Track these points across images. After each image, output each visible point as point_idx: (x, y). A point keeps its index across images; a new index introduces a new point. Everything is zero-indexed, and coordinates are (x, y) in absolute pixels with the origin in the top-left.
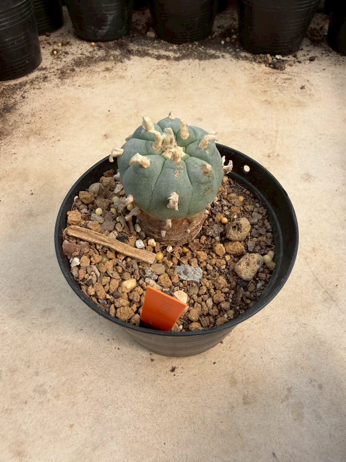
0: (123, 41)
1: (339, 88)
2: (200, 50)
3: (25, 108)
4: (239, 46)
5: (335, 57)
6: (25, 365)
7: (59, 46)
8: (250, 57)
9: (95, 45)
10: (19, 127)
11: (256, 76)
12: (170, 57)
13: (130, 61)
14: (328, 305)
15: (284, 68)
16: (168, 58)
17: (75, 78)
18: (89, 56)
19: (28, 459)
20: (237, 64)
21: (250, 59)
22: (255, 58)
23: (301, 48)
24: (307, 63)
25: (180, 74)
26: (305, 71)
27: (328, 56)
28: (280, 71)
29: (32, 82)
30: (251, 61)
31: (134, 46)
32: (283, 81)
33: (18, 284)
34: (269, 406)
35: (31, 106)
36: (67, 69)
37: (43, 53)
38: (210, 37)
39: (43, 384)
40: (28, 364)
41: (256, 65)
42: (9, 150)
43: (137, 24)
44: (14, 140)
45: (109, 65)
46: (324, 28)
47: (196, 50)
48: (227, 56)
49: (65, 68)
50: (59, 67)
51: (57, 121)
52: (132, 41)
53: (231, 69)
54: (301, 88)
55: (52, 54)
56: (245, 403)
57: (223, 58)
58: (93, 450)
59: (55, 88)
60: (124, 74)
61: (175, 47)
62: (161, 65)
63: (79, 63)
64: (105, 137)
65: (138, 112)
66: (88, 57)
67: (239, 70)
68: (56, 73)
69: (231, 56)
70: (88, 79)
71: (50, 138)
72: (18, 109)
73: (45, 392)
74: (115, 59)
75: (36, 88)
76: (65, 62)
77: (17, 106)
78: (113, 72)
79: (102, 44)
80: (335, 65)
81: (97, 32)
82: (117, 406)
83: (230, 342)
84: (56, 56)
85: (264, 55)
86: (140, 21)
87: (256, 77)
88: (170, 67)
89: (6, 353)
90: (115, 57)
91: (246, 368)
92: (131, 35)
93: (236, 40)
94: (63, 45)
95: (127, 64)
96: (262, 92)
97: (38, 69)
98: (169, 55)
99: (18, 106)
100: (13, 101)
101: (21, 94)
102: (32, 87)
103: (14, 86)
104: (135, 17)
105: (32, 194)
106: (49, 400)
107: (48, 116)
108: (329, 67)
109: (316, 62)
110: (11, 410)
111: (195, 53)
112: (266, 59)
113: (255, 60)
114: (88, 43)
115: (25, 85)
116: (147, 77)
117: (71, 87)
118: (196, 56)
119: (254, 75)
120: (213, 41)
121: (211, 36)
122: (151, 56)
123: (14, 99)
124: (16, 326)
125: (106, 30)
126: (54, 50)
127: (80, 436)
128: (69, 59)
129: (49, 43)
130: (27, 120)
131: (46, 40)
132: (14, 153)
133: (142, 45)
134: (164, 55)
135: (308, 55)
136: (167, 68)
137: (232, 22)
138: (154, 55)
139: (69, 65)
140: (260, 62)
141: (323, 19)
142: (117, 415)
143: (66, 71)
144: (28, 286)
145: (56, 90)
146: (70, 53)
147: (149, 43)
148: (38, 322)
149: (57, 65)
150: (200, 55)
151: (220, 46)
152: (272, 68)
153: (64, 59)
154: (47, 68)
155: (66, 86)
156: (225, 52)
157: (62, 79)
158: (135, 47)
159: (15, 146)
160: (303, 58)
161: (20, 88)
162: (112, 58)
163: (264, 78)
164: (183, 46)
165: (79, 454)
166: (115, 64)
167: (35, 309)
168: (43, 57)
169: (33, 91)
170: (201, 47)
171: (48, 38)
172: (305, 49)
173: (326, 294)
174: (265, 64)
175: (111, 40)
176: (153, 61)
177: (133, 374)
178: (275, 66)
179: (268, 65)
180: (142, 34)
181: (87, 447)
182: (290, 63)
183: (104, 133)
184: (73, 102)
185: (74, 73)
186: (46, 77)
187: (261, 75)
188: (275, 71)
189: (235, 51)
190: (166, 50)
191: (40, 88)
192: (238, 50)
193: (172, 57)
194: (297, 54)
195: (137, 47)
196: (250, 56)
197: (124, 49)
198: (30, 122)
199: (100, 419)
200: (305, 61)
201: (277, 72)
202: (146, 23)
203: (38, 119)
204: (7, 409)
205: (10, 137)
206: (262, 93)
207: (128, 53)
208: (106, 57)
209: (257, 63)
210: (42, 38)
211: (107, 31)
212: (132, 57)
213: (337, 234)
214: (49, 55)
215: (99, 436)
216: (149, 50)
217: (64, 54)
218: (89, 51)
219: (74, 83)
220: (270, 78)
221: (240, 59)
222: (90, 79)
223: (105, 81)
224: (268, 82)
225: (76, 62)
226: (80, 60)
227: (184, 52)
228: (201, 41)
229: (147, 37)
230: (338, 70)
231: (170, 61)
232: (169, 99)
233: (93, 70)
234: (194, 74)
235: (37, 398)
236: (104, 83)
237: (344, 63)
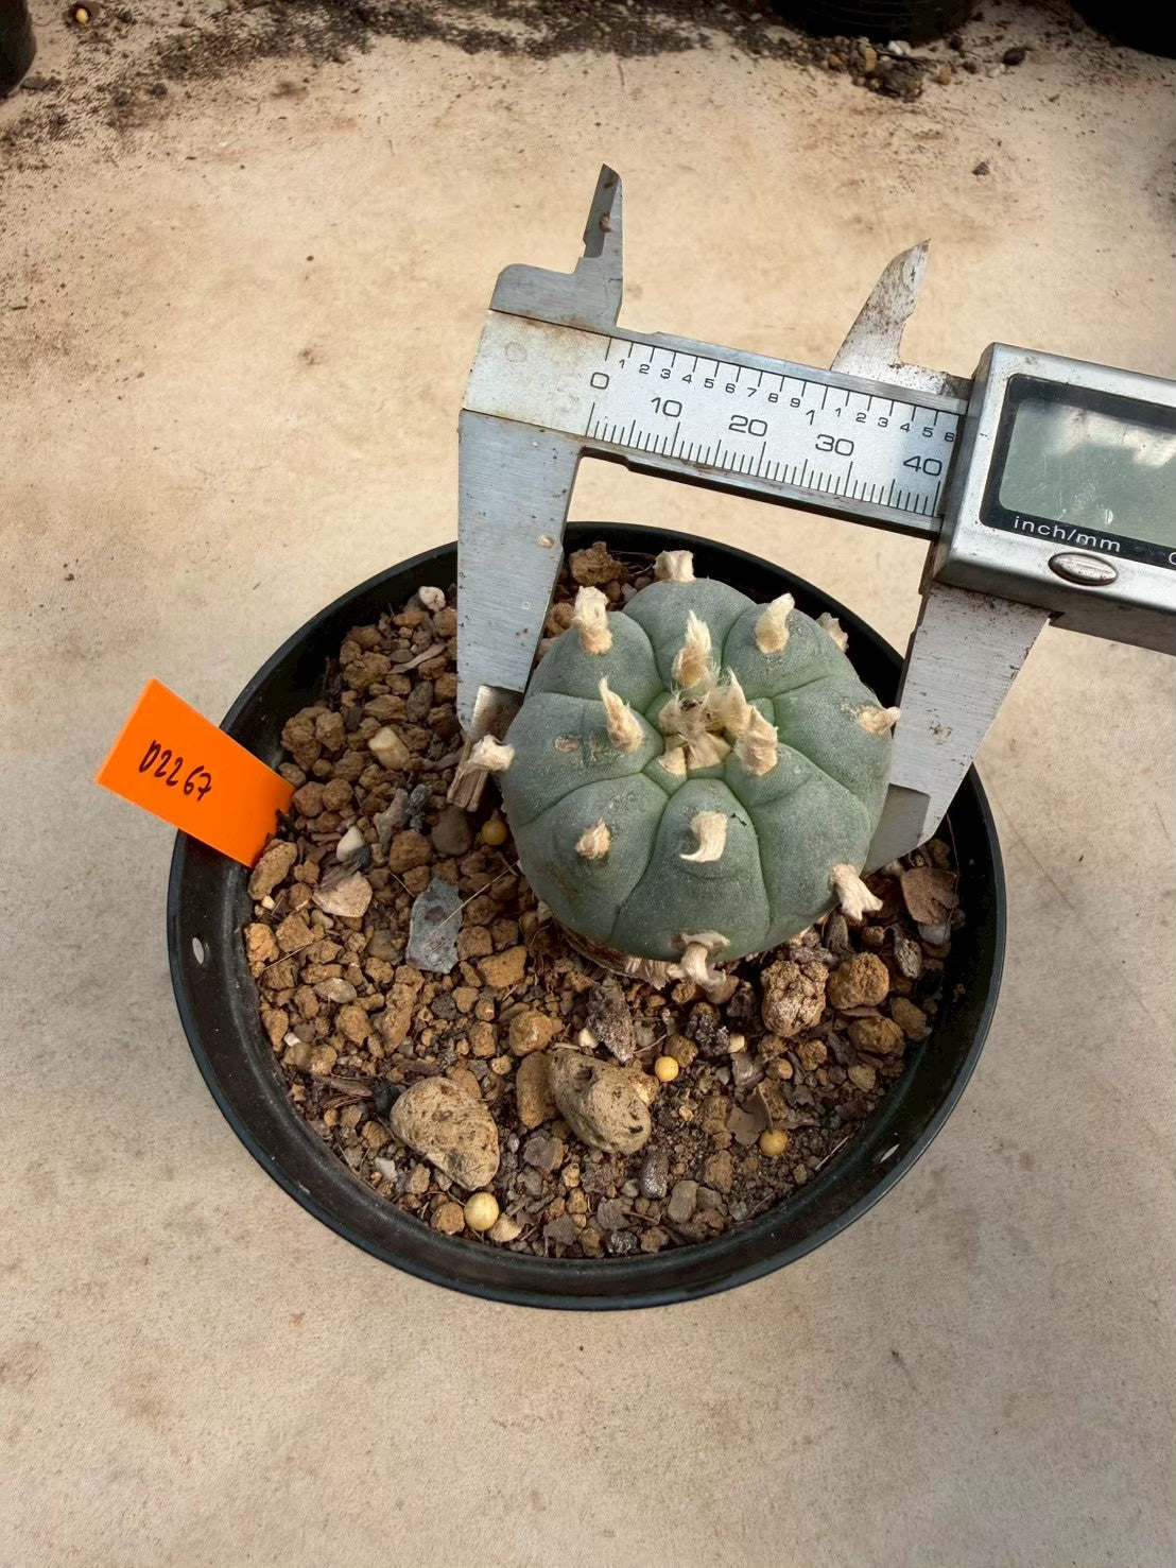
1: (1104, 174)
2: (620, 13)
5: (1092, 49)
6: (127, 1150)
8: (800, 47)
11: (820, 121)
12: (514, 40)
13: (367, 57)
15: (917, 91)
16: (505, 45)
17: (172, 125)
18: (212, 35)
19: (174, 1420)
20: (755, 73)
21: (801, 53)
22: (818, 49)
23: (975, 12)
24: (996, 72)
25: (554, 111)
26: (990, 104)
27: (1068, 45)
28: (905, 102)
29: (9, 140)
30: (802, 61)
32: (914, 144)
33: (68, 892)
35: (22, 239)
36: (138, 88)
37: (34, 19)
39: (194, 1204)
40: (135, 1146)
41: (820, 79)
45: (293, 70)
47: (606, 13)
48: (719, 39)
49: (129, 81)
50: (106, 78)
51: (123, 299)
53: (734, 95)
54: (976, 172)
55: (70, 20)
57: (703, 46)
58: (369, 1380)
59: (102, 166)
60: (351, 110)
62: (482, 75)
63: (177, 62)
64: (305, 362)
65: (413, 263)
66: (207, 37)
67: (763, 98)
68: (96, 103)
69: (731, 40)
70: (218, 127)
71: (108, 367)
73: (201, 1227)
74: (311, 46)
75: (30, 167)
76: (125, 56)
78: (310, 99)
80: (1092, 82)
84: (87, 29)
85: (847, 42)
87: (820, 128)
88: (517, 85)
89: (59, 1116)
90: (313, 38)
95: (356, 68)
96: (843, 185)
97: (23, 87)
98: (510, 32)
102: (13, 160)
105: (71, 578)
106: (217, 1250)
107: (88, 281)
108: (1072, 90)
109: (1026, 67)
110: (103, 1285)
111: (602, 25)
112: (855, 54)
113: (817, 59)
116: (437, 124)
117: (163, 161)
118: (607, 38)
119: (812, 119)
122: (443, 38)
124: (79, 1030)
126: (78, 5)
127: (326, 1346)
128: (138, 44)
134: (491, 33)
135: (999, 38)
136: (504, 87)
138: (455, 32)
139: (141, 69)
140: (833, 68)
143: (133, 94)
144: (100, 898)
145: (106, 172)
146: (138, 18)
148: (150, 1015)
149: (96, 68)
150: (623, 34)
152: (876, 91)
153: (119, 46)
154: (59, 82)
155: (141, 158)
156: (709, 23)
157: (122, 129)
160: (981, 52)
162: (299, 41)
163: (851, 131)
165: (331, 1393)
166: (315, 66)
167: (135, 973)
168: (39, 33)
169: (18, 177)
172: (992, 14)
173: (1049, 887)
174: (851, 74)
176: (455, 55)
178: (886, 84)
179: (862, 80)
181: (353, 1375)
182: (937, 72)
183: (300, 346)
184: (175, 223)
185: (165, 103)
186: (60, 122)
187: (839, 118)
188: (887, 102)
189: (746, 20)
190: (497, 15)
191: (45, 167)
192: (756, 17)
193: (520, 42)
194: (963, 38)
196: (799, 43)
198: (24, 304)
199: (382, 1293)
200: (989, 65)
201: (892, 108)
203: (53, 293)
204: (88, 1285)
206: (845, 190)
207: (359, 22)
208: (278, 40)
209: (822, 68)
212: (373, 39)
214: (59, 25)
215: (383, 1342)
216: (434, 11)
217: (116, 21)
218: (211, 11)
219: (170, 145)
220: (870, 130)
221: (766, 53)
222: (226, 129)
223: (284, 136)
224: (864, 147)
225: (168, 57)
226: (181, 48)
227: (565, 20)
230: (1100, 101)
231: (515, 58)
232: (522, 211)
233: (233, 93)
234: (603, 111)
235: (178, 1244)
236: (279, 144)
237: (1119, 72)
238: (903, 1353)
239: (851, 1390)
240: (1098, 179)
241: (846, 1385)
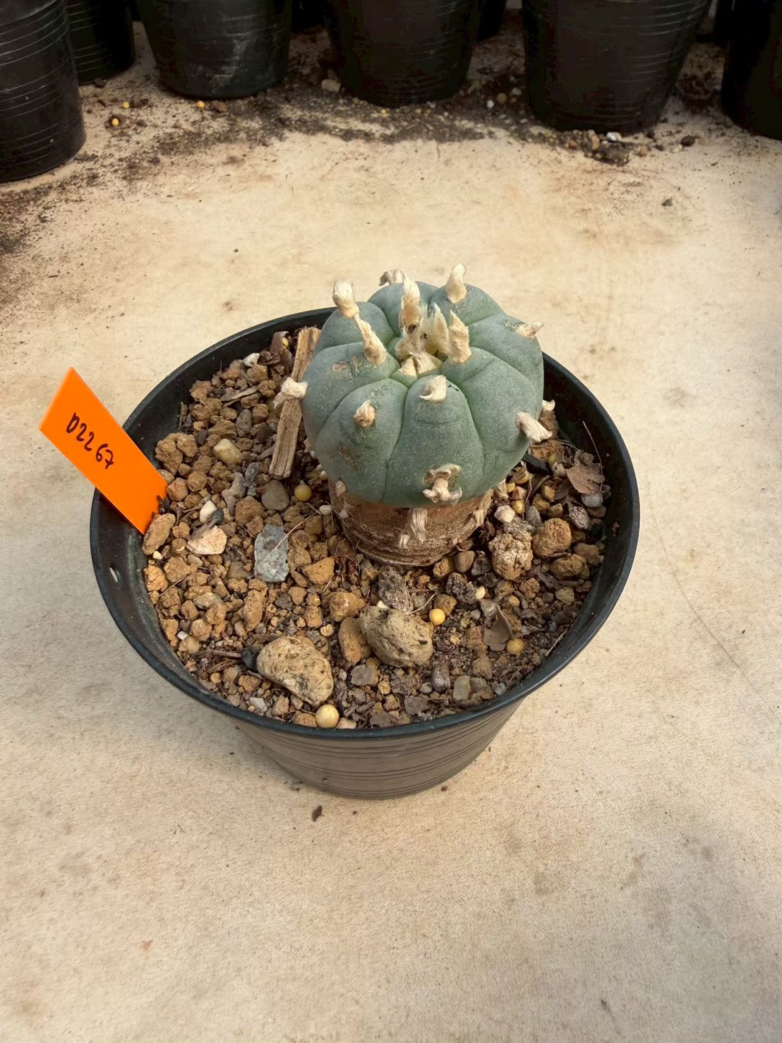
0: (269, 99)
1: (748, 205)
2: (439, 120)
3: (46, 244)
4: (527, 111)
5: (738, 137)
6: (41, 810)
7: (124, 109)
8: (551, 137)
9: (205, 109)
10: (31, 284)
11: (563, 176)
12: (373, 134)
13: (283, 143)
14: (725, 676)
15: (625, 160)
16: (368, 137)
17: (161, 179)
18: (191, 132)
19: (46, 1019)
20: (522, 151)
21: (551, 140)
22: (563, 138)
23: (662, 118)
24: (676, 150)
25: (396, 172)
26: (673, 167)
27: (723, 135)
28: (618, 166)
29: (62, 186)
30: (553, 145)
31: (292, 110)
32: (623, 189)
33: (28, 630)
34: (593, 897)
35: (60, 239)
36: (143, 159)
37: (87, 124)
38: (462, 93)
39: (83, 853)
40: (47, 809)
41: (563, 154)
42: (9, 334)
43: (299, 63)
44: (21, 312)
45: (236, 150)
46: (713, 76)
47: (430, 119)
48: (501, 133)
49: (138, 156)
50: (124, 154)
51: (117, 273)
52: (288, 100)
53: (509, 163)
54: (664, 204)
55: (108, 125)
56: (540, 892)
57: (491, 137)
58: (195, 997)
59: (114, 200)
60: (269, 171)
61: (384, 113)
62: (351, 152)
63: (168, 146)
64: (226, 309)
65: (300, 254)
66: (189, 133)
67: (527, 165)
68: (117, 167)
69: (509, 133)
70: (188, 180)
71: (103, 310)
72: (31, 245)
73: (86, 870)
74: (249, 138)
75: (72, 201)
76: (138, 143)
77: (28, 238)
78: (246, 165)
79: (222, 106)
80: (739, 154)
81: (210, 78)
82: (251, 899)
83: (506, 757)
84: (117, 129)
85: (581, 133)
86: (307, 57)
87: (563, 181)
88: (374, 157)
90: (251, 133)
91: (542, 813)
92: (287, 87)
93: (519, 98)
94: (132, 106)
95: (276, 149)
96: (577, 212)
97: (75, 159)
98: (371, 130)
99: (32, 238)
100: (19, 227)
101: (37, 213)
102: (63, 197)
103: (22, 195)
104: (296, 47)
106: (95, 888)
107: (98, 262)
108: (725, 159)
109: (696, 148)
110: (9, 910)
111: (428, 125)
112: (586, 140)
113: (562, 143)
114: (189, 103)
115: (46, 194)
116: (323, 178)
117: (152, 198)
118: (430, 133)
119: (559, 176)
120: (470, 101)
121: (465, 90)
122: (330, 133)
123: (22, 222)
124: (21, 723)
125: (229, 74)
126: (114, 117)
127: (165, 968)
128: (146, 137)
129: (102, 103)
130: (51, 270)
131: (95, 96)
132: (21, 343)
133: (311, 108)
134: (359, 131)
135: (678, 132)
136: (365, 159)
137: (510, 59)
138: (337, 130)
139: (146, 150)
140: (572, 148)
141: (712, 55)
142: (252, 920)
143: (139, 162)
144: (48, 634)
145: (117, 203)
146: (149, 124)
147: (325, 104)
148: (71, 715)
149: (120, 149)
150: (441, 131)
151: (484, 111)
152: (600, 160)
153: (135, 138)
154: (97, 156)
155: (139, 196)
156: (494, 125)
157: (131, 181)
158: (295, 113)
159: (24, 325)
160: (667, 140)
161: (35, 200)
162: (243, 135)
163: (583, 182)
164: (403, 112)
165: (165, 1006)
166: (251, 148)
167: (65, 686)
168: (89, 132)
169: (65, 206)
170: (442, 114)
171: (99, 90)
172: (673, 119)
173: (721, 652)
174: (583, 150)
175: (242, 98)
176: (336, 143)
177: (286, 828)
178: (606, 156)
179: (590, 154)
180: (311, 85)
181: (183, 992)
182: (639, 149)
183: (225, 299)
184: (154, 231)
185: (158, 167)
186: (95, 177)
187: (575, 175)
188: (606, 166)
189: (518, 123)
190: (364, 121)
191: (81, 200)
192: (523, 121)
193: (377, 135)
194: (655, 132)
195: (299, 113)
196: (551, 134)
197: (269, 117)
198: (57, 274)
199: (211, 929)
200: (672, 147)
201: (610, 170)
202: (321, 62)
203: (75, 268)
205: (11, 306)
206: (578, 215)
207: (280, 125)
208: (230, 134)
209: (565, 148)
210: (86, 90)
211: (231, 76)
212: (287, 133)
213: (743, 521)
214: (102, 127)
215: (208, 967)
216: (325, 119)
217: (135, 125)
218: (192, 120)
220: (595, 181)
221: (530, 140)
222: (193, 181)
223: (228, 185)
224: (591, 191)
225: (163, 143)
226: (172, 139)
227: (405, 124)
228: (442, 102)
229: (322, 91)
230: (746, 165)
231: (373, 144)
232: (370, 226)
233: (200, 162)
234: (426, 172)
235: (68, 883)
236: (225, 189)
237: (757, 150)
238: (610, 1002)
239: (568, 1031)
240: (745, 208)
241: (564, 1027)
